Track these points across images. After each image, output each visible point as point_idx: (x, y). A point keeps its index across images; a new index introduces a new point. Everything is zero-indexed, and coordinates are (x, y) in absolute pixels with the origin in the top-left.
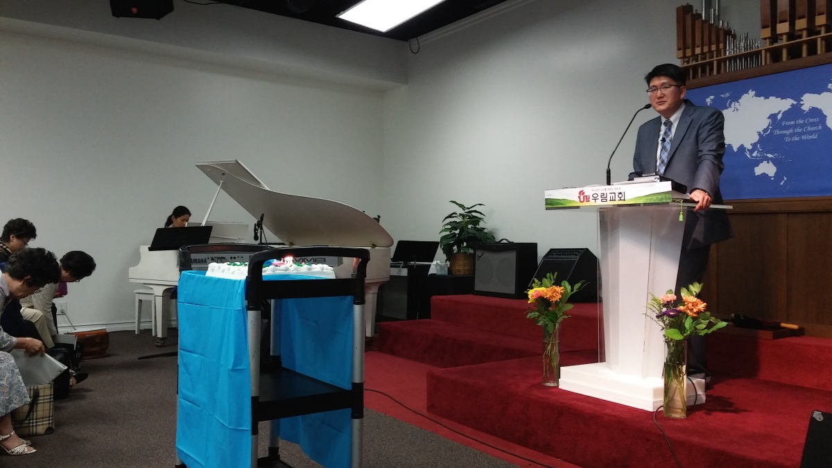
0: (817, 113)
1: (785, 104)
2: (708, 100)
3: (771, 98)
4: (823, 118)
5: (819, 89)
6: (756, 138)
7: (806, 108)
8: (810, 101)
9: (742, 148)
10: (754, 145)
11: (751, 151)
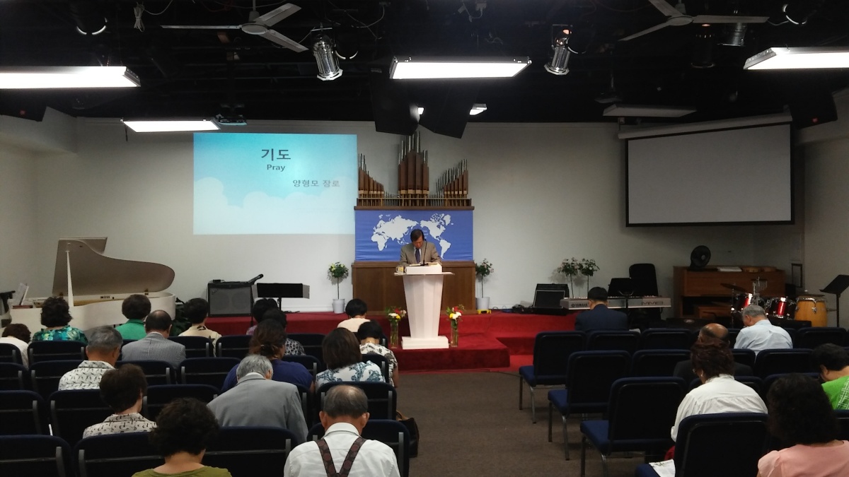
0: (426, 228)
1: (413, 224)
2: (380, 217)
3: (409, 220)
4: (429, 231)
5: (427, 219)
6: (402, 236)
7: (422, 226)
8: (423, 224)
9: (396, 239)
10: (401, 239)
11: (400, 241)
